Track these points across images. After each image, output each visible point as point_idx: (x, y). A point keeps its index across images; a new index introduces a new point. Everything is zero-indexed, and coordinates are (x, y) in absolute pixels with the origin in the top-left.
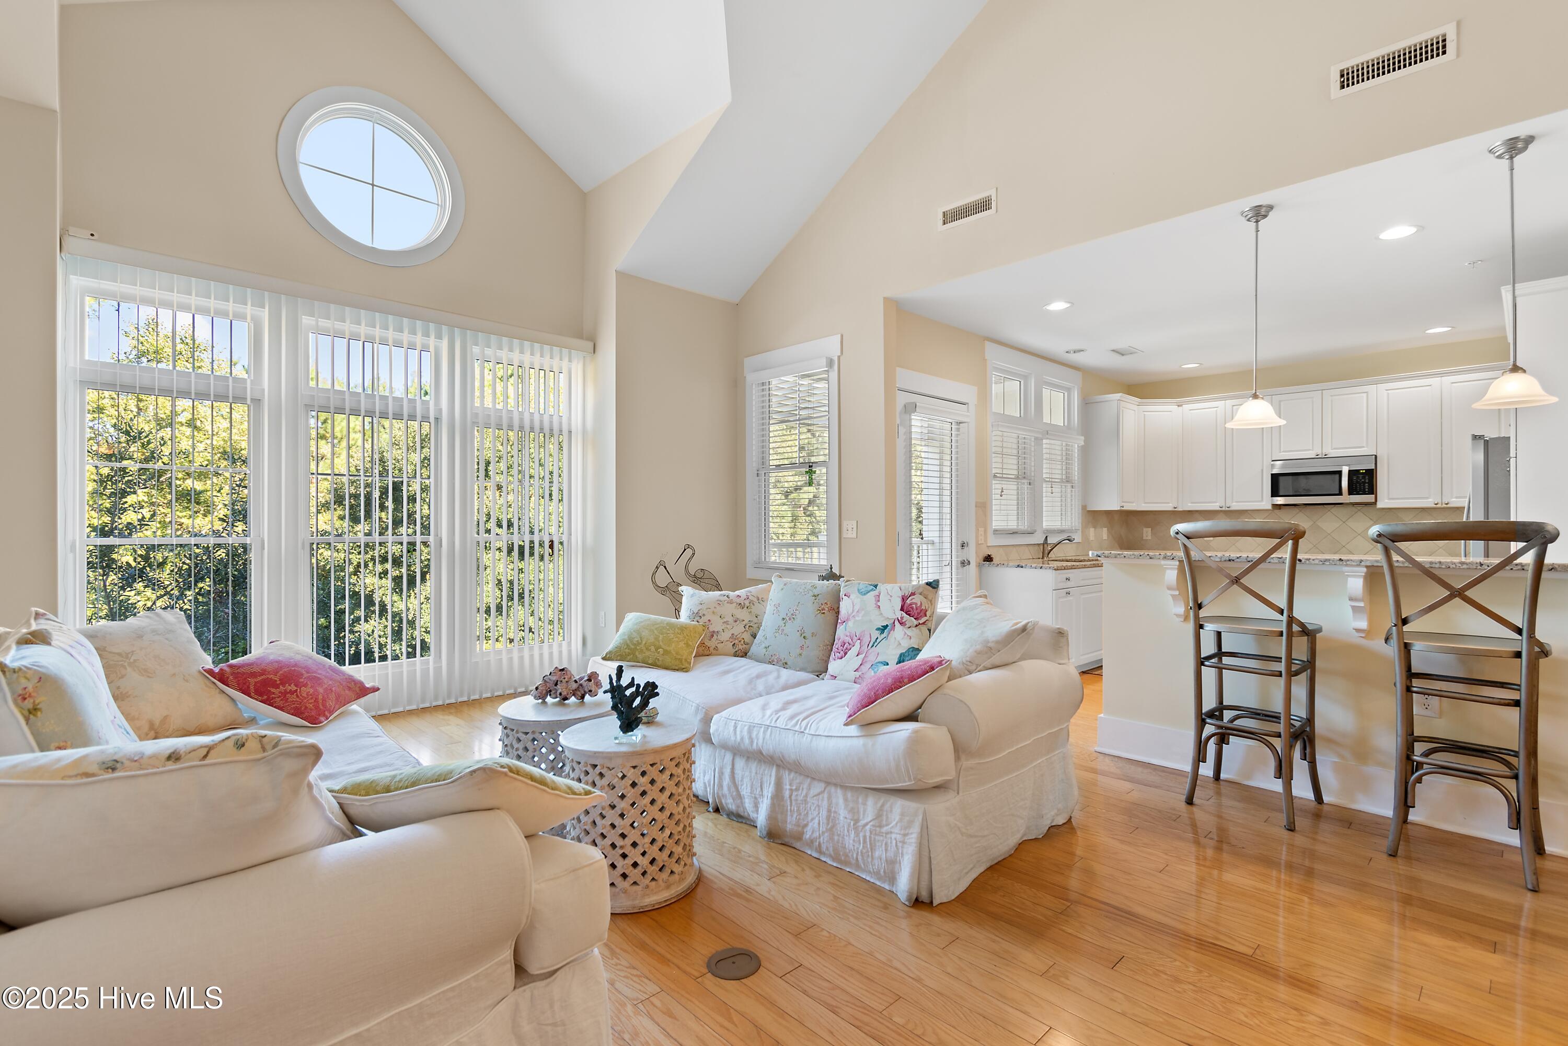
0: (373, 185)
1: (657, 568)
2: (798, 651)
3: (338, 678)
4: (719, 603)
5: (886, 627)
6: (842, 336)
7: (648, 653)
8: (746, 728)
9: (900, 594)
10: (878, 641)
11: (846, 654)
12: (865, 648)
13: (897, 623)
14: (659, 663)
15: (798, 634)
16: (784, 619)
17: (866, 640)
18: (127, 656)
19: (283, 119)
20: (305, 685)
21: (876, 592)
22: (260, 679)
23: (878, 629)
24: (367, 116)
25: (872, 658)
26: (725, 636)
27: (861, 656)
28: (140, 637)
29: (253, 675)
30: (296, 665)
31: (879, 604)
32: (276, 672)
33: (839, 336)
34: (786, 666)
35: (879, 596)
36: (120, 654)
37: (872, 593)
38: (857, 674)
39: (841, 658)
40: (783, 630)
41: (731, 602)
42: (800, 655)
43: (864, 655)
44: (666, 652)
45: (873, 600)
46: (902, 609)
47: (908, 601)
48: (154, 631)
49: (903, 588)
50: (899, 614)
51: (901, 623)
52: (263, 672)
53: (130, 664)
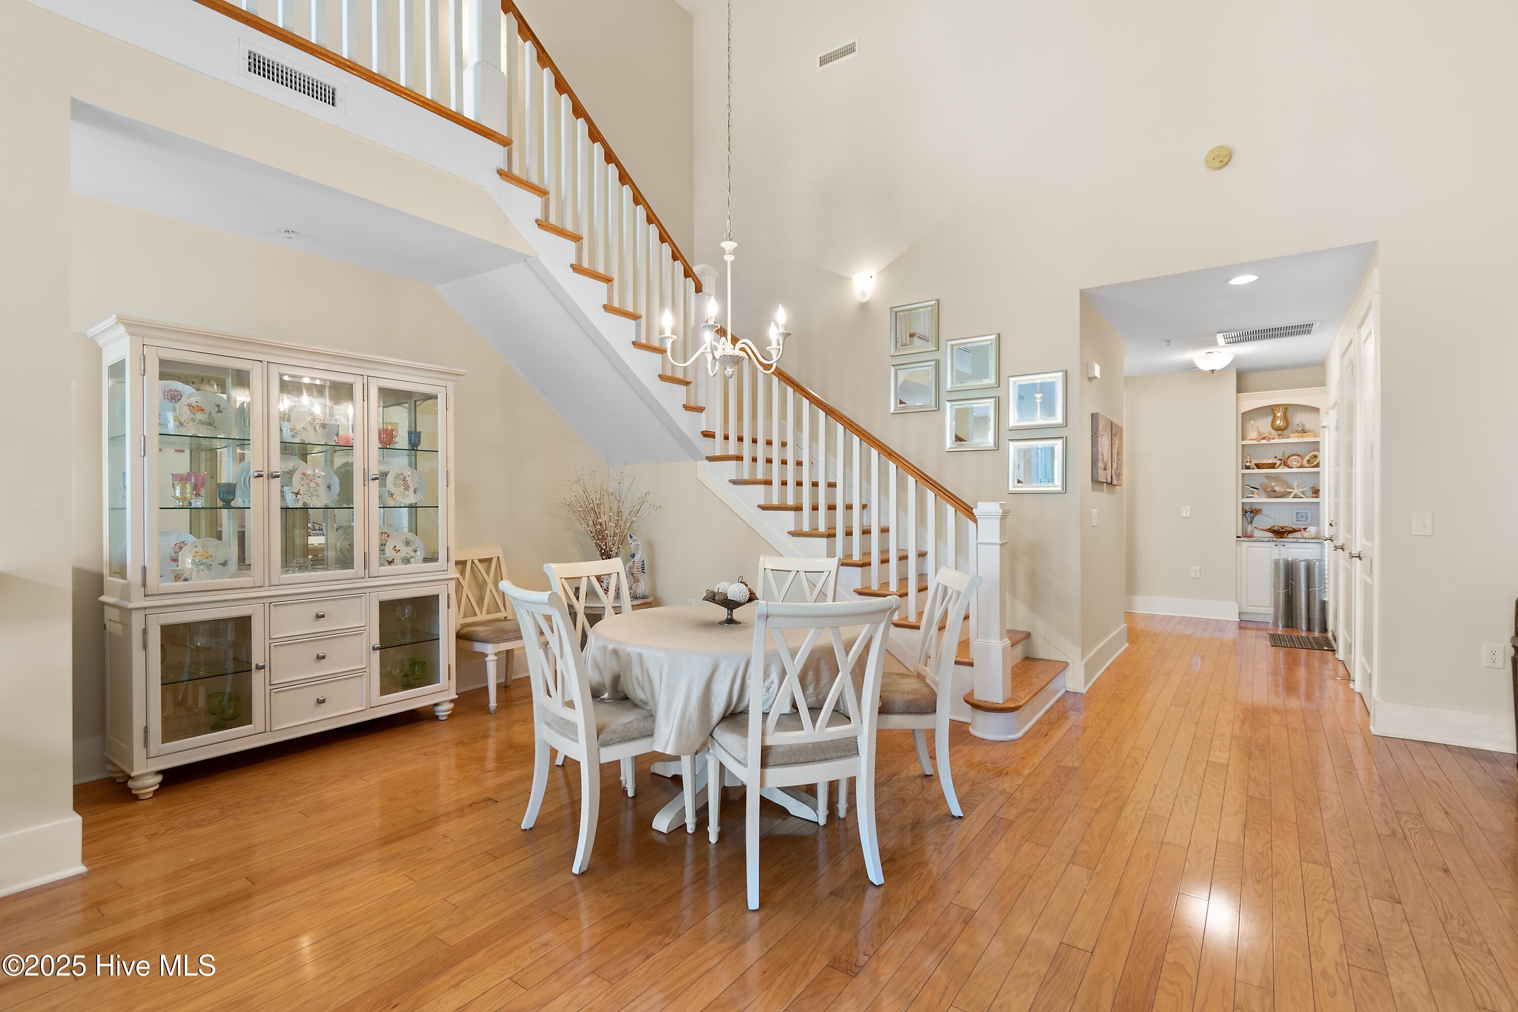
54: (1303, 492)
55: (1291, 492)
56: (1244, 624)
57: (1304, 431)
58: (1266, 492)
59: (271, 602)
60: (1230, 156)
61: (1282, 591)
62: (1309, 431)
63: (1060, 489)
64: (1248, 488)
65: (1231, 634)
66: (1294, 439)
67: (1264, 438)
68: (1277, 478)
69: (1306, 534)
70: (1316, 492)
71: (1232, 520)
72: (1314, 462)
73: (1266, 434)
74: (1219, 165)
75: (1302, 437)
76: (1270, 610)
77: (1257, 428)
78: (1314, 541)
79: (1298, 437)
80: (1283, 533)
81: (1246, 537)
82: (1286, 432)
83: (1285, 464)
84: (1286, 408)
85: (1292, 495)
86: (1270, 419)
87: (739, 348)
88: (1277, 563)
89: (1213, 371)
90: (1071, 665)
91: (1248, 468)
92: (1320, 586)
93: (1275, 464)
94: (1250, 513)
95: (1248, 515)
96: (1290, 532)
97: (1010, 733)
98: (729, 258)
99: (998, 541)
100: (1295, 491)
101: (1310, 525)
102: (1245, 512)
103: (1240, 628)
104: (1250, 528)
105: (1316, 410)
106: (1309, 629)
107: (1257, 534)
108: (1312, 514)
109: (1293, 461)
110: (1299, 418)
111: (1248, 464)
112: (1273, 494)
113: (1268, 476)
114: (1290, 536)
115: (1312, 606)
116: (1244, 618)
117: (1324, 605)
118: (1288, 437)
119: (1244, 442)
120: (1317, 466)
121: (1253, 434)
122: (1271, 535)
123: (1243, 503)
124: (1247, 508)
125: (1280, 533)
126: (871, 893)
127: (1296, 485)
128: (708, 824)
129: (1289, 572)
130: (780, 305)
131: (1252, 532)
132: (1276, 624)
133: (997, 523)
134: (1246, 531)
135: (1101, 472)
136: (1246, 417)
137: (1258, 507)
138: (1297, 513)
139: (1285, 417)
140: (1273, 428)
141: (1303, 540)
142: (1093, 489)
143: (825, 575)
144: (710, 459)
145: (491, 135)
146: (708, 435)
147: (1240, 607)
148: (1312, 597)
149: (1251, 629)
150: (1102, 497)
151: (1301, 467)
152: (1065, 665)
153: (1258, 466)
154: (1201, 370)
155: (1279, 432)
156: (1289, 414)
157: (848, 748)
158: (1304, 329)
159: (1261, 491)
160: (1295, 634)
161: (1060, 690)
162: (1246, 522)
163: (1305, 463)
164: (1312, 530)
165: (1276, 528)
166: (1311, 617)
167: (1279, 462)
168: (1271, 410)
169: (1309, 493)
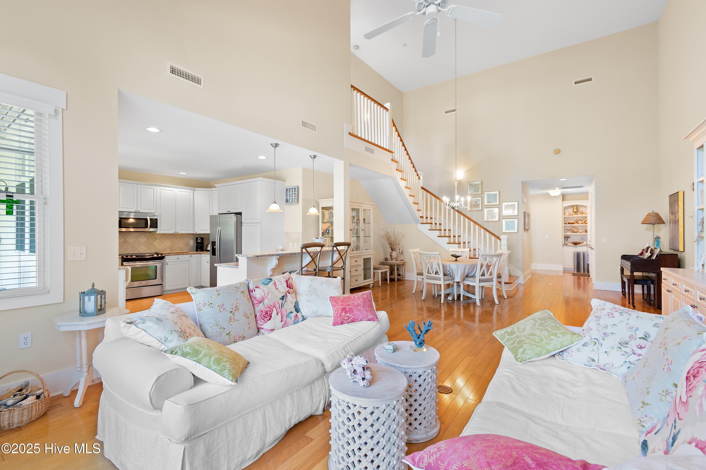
2: (248, 326)
5: (283, 297)
8: (343, 350)
9: (285, 280)
10: (283, 304)
11: (271, 316)
12: (278, 309)
13: (287, 293)
15: (244, 317)
16: (231, 312)
17: (277, 306)
21: (273, 282)
23: (280, 299)
25: (284, 313)
27: (280, 314)
31: (277, 287)
34: (244, 339)
35: (275, 283)
37: (270, 283)
38: (283, 323)
39: (270, 319)
40: (234, 319)
42: (250, 328)
43: (280, 313)
45: (274, 287)
46: (287, 287)
47: (289, 282)
49: (285, 277)
50: (287, 289)
51: (289, 293)
54: (582, 231)
55: (579, 231)
56: (565, 271)
57: (583, 213)
58: (571, 231)
60: (560, 151)
61: (576, 261)
62: (584, 213)
63: (517, 232)
64: (566, 230)
65: (561, 274)
66: (580, 215)
67: (570, 215)
68: (574, 227)
69: (583, 244)
70: (586, 231)
71: (561, 240)
72: (585, 222)
73: (571, 214)
74: (557, 153)
75: (582, 215)
76: (573, 267)
77: (569, 212)
78: (586, 246)
79: (581, 215)
80: (577, 244)
81: (565, 245)
82: (577, 213)
83: (577, 223)
84: (577, 206)
85: (579, 232)
86: (572, 209)
88: (574, 253)
89: (555, 196)
90: (520, 277)
91: (566, 224)
92: (587, 259)
93: (574, 223)
94: (567, 238)
95: (566, 238)
96: (579, 243)
97: (509, 289)
98: (456, 185)
99: (506, 244)
100: (580, 231)
101: (585, 241)
102: (565, 237)
103: (564, 272)
104: (566, 242)
105: (586, 207)
106: (584, 272)
107: (569, 244)
108: (585, 238)
109: (580, 222)
110: (581, 209)
111: (566, 223)
112: (573, 232)
113: (572, 227)
114: (579, 244)
115: (585, 265)
116: (565, 269)
117: (588, 265)
118: (578, 215)
119: (565, 216)
120: (586, 224)
121: (567, 214)
122: (573, 244)
123: (564, 235)
124: (566, 236)
125: (575, 244)
126: (496, 306)
127: (580, 229)
128: (460, 297)
129: (578, 255)
131: (567, 243)
132: (574, 271)
133: (506, 240)
134: (565, 243)
135: (526, 227)
136: (565, 208)
137: (569, 236)
138: (581, 238)
139: (577, 209)
140: (573, 212)
141: (582, 246)
142: (524, 232)
143: (466, 252)
144: (421, 223)
145: (390, 152)
146: (422, 217)
147: (563, 266)
148: (585, 262)
149: (567, 273)
150: (525, 233)
151: (582, 224)
152: (518, 277)
153: (569, 223)
154: (552, 196)
155: (575, 213)
156: (578, 207)
157: (491, 280)
158: (581, 187)
159: (570, 231)
160: (579, 273)
161: (516, 283)
162: (565, 241)
163: (583, 223)
164: (585, 243)
165: (574, 242)
166: (585, 268)
167: (575, 222)
168: (573, 206)
169: (584, 232)
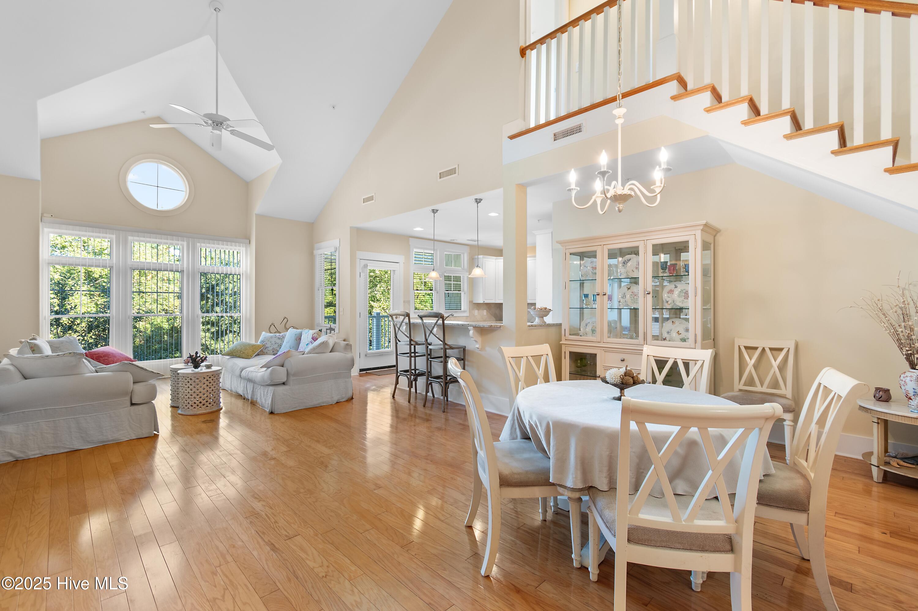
0: (158, 187)
1: (271, 326)
3: (122, 356)
4: (272, 337)
6: (340, 239)
7: (237, 353)
14: (240, 356)
18: (58, 348)
19: (121, 169)
20: (111, 358)
22: (97, 355)
24: (156, 162)
26: (270, 349)
28: (62, 343)
29: (95, 354)
30: (109, 352)
32: (102, 354)
33: (339, 239)
36: (56, 347)
41: (275, 337)
44: (243, 353)
48: (67, 342)
52: (98, 354)
53: (59, 350)
59: (607, 350)
87: (628, 188)
98: (619, 122)
130: (604, 151)
145: (664, 81)
